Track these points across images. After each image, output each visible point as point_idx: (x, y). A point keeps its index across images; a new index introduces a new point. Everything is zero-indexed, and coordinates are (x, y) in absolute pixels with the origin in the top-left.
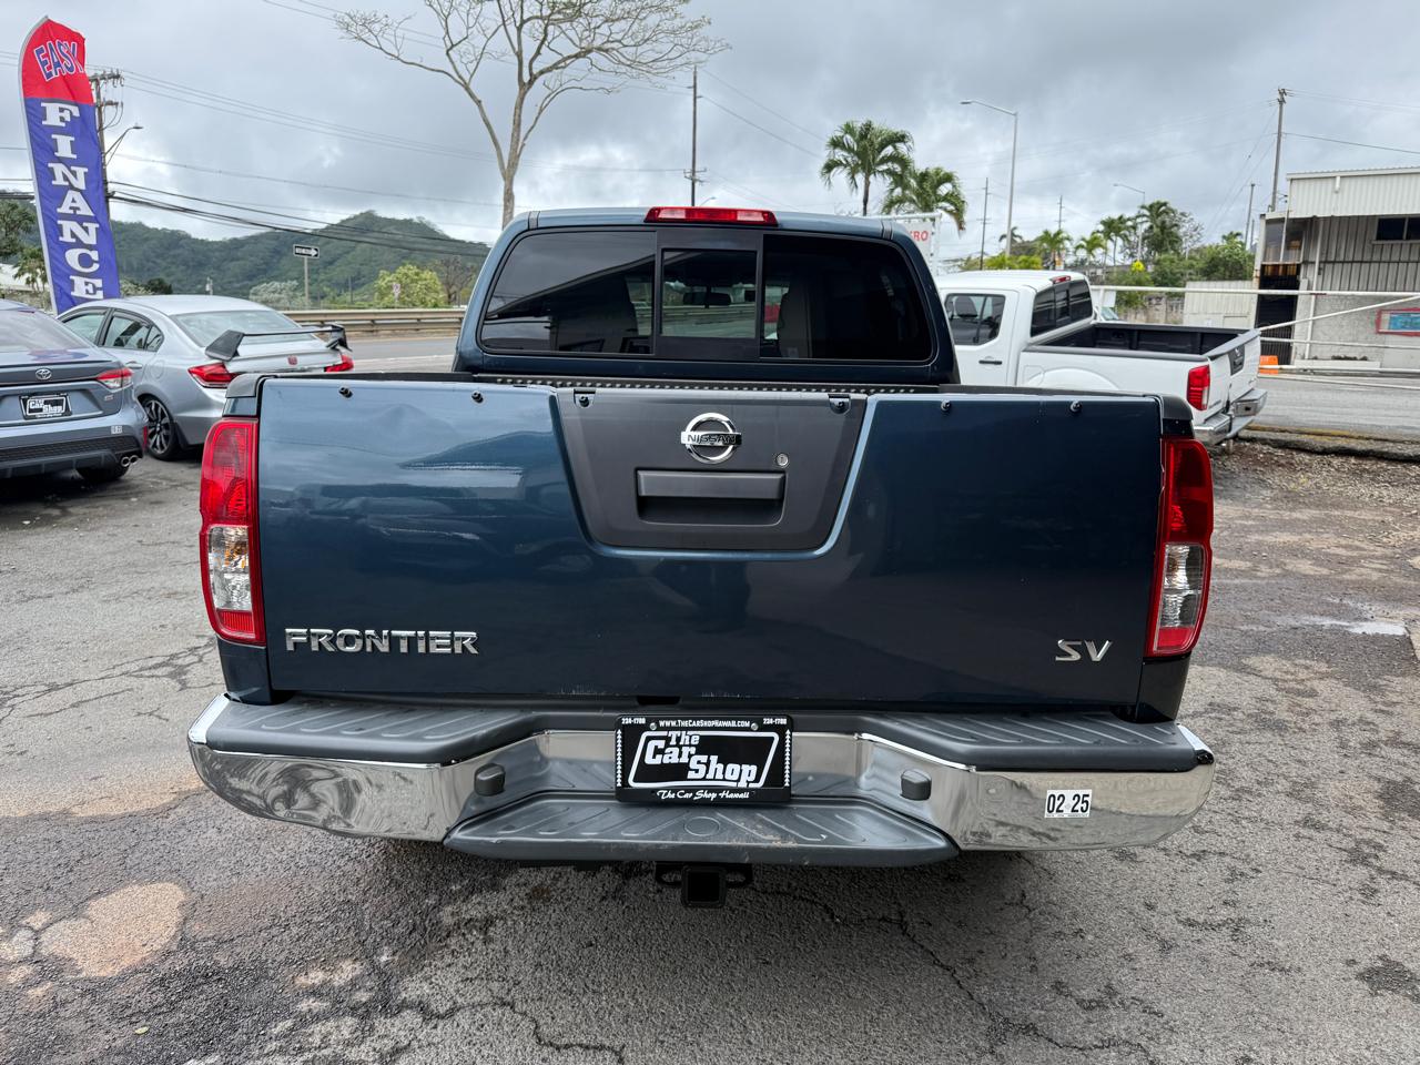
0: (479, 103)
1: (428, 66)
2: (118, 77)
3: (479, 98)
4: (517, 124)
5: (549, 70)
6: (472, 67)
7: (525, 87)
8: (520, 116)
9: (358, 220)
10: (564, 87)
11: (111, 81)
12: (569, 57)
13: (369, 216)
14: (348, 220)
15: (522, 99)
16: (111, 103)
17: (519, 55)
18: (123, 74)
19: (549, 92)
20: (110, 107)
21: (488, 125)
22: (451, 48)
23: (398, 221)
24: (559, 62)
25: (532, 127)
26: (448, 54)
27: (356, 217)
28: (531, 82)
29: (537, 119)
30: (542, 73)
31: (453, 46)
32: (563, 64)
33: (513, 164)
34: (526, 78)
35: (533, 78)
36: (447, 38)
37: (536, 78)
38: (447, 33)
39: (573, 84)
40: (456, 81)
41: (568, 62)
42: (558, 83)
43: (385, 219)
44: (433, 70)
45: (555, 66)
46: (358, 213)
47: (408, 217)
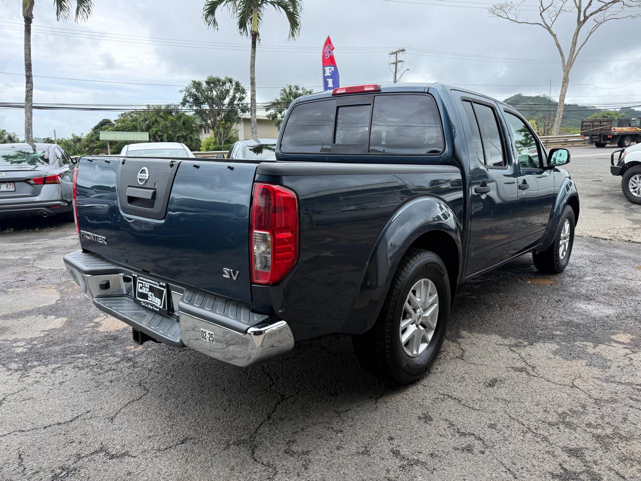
0: (555, 36)
1: (530, 22)
2: (403, 50)
3: (555, 34)
4: (574, 43)
5: (596, 12)
6: (553, 19)
7: (580, 23)
8: (576, 39)
9: (513, 99)
10: (606, 19)
11: (401, 53)
12: (609, 3)
13: (519, 96)
14: (508, 99)
15: (578, 30)
16: (400, 61)
17: (579, 8)
18: (405, 49)
19: (596, 23)
20: (400, 63)
21: (559, 46)
22: (543, 11)
23: (533, 97)
24: (603, 7)
25: (584, 44)
26: (541, 15)
27: (512, 97)
28: (584, 21)
29: (587, 39)
30: (592, 14)
31: (544, 10)
32: (605, 7)
33: (570, 64)
34: (582, 19)
35: (586, 18)
36: (541, 7)
37: (587, 18)
38: (542, 5)
39: (612, 17)
40: (544, 27)
41: (608, 6)
42: (602, 18)
43: (527, 97)
44: (533, 24)
45: (600, 10)
46: (513, 95)
47: (538, 95)
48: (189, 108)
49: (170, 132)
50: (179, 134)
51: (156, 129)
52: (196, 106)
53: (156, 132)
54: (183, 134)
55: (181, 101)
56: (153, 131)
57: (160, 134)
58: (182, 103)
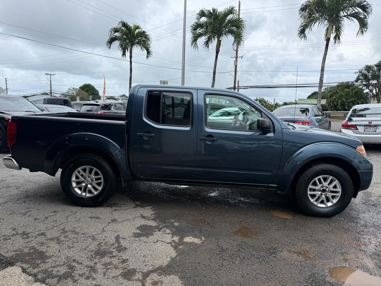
48: (360, 83)
49: (344, 99)
50: (350, 100)
51: (335, 97)
52: (365, 81)
53: (335, 99)
54: (352, 100)
55: (355, 79)
56: (333, 98)
57: (337, 100)
58: (355, 80)
